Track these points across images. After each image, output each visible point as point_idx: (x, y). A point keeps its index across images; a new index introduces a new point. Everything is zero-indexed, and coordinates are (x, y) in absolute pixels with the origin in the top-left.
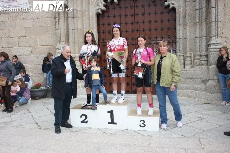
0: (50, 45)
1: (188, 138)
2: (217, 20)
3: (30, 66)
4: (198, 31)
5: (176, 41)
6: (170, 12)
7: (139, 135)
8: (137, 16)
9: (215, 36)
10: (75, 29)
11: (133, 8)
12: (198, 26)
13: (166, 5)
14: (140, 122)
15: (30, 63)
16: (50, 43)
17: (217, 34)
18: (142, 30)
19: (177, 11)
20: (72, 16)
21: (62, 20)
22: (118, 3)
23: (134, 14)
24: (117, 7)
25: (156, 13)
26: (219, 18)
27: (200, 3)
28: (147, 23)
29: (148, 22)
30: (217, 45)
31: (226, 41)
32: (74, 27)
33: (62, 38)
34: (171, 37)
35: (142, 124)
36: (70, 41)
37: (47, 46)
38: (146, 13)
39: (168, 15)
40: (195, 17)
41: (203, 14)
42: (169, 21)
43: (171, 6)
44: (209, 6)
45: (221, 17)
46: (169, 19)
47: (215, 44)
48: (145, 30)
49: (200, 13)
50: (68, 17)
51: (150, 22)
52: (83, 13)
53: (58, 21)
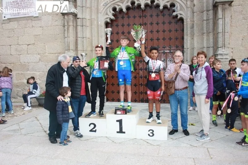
0: (59, 53)
1: (196, 148)
2: (224, 30)
3: (38, 73)
4: (205, 42)
5: (183, 50)
6: (178, 22)
7: (148, 144)
8: (145, 26)
9: (222, 47)
10: (83, 38)
11: (142, 18)
12: (206, 37)
13: (174, 15)
14: (149, 131)
15: (38, 71)
16: (59, 51)
17: (224, 45)
18: (150, 40)
19: (184, 22)
20: (81, 25)
21: (71, 28)
22: (127, 12)
23: (142, 23)
24: (126, 16)
25: (164, 23)
26: (226, 29)
27: (207, 14)
28: (155, 33)
29: (156, 31)
30: (223, 55)
31: (232, 52)
32: (83, 35)
33: (70, 46)
34: (178, 47)
35: (151, 133)
36: (78, 49)
37: (56, 54)
38: (155, 22)
39: (176, 25)
40: (203, 27)
41: (211, 25)
42: (176, 31)
43: (179, 17)
44: (216, 17)
45: (228, 29)
46: (177, 29)
47: (222, 54)
48: (153, 39)
49: (207, 24)
50: (77, 26)
51: (158, 31)
52: (92, 21)
53: (67, 29)
